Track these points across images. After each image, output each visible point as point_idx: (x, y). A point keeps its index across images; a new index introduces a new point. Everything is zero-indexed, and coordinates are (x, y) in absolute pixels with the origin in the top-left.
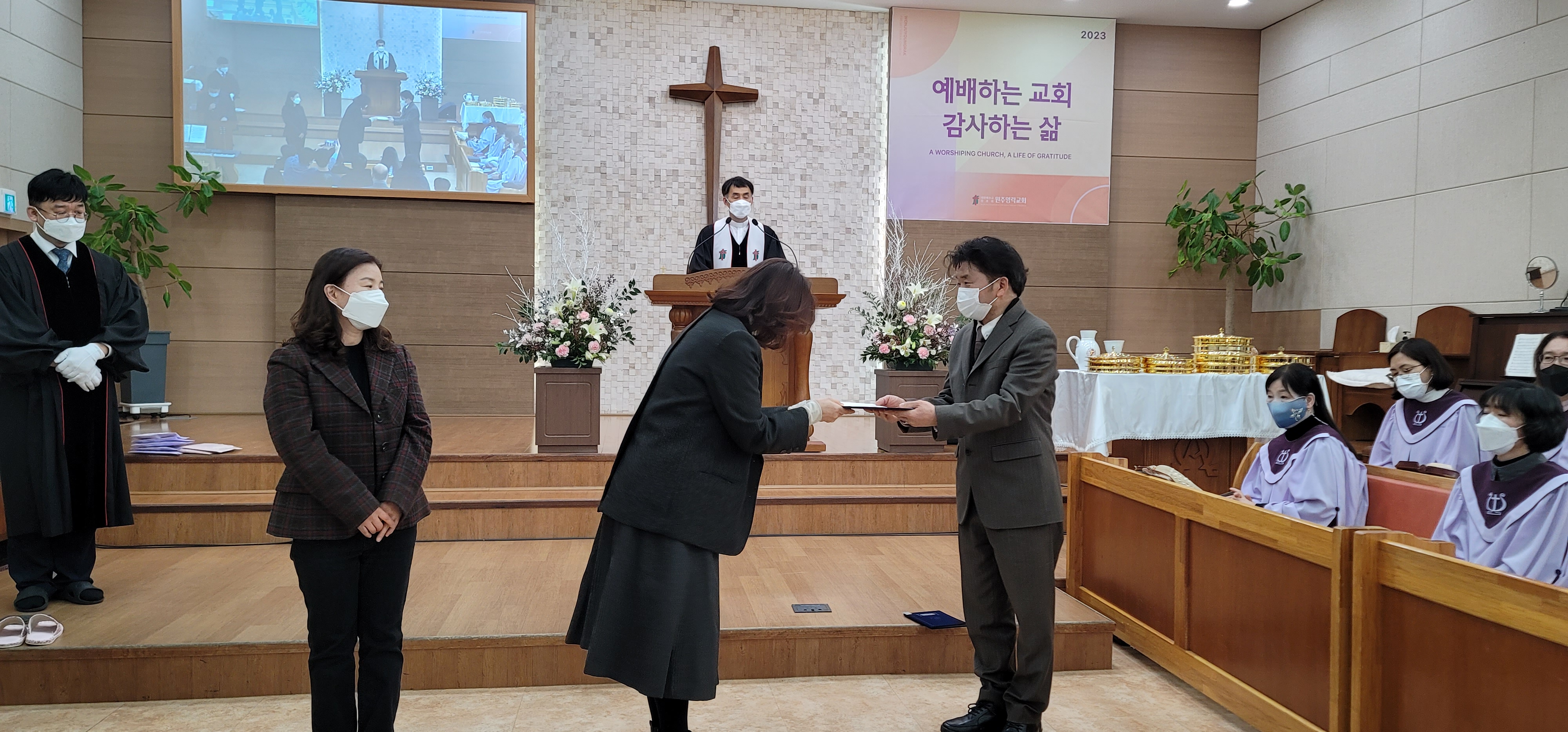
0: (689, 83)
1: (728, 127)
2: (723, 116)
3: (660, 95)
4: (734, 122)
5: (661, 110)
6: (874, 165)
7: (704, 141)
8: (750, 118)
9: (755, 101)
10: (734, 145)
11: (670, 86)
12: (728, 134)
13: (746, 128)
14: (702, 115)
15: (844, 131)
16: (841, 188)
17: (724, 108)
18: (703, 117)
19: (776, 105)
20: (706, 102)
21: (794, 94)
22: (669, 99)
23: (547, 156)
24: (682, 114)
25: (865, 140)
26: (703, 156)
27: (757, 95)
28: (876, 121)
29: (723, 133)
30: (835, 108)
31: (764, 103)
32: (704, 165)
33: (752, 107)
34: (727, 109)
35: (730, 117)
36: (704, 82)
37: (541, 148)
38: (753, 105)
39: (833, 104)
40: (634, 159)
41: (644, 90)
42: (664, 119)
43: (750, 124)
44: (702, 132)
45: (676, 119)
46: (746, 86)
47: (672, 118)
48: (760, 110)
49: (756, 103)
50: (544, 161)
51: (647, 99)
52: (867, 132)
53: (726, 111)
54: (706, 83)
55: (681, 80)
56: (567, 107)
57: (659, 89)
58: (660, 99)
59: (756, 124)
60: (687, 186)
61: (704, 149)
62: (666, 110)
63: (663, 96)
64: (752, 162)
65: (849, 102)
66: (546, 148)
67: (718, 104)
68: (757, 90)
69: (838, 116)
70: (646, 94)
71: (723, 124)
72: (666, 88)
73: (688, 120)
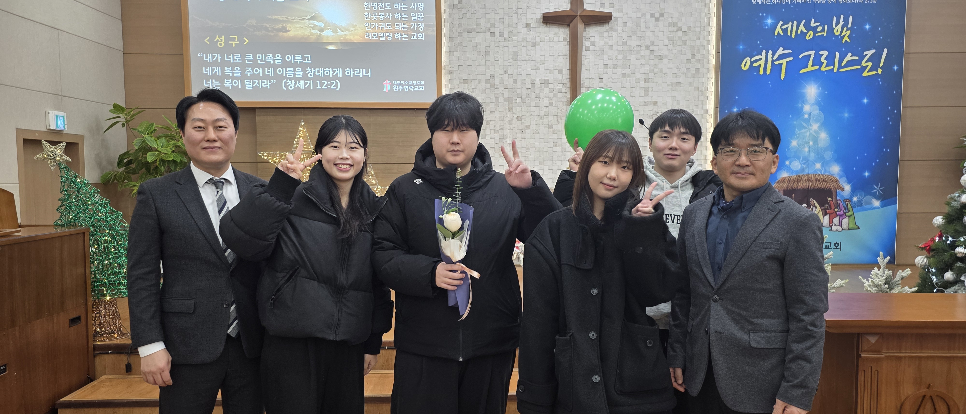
0: (557, 10)
1: (587, 44)
2: (584, 35)
3: (534, 20)
4: (592, 39)
5: (536, 33)
6: (703, 67)
7: (568, 55)
8: (605, 36)
9: (608, 22)
10: (592, 57)
11: (543, 13)
12: (588, 48)
13: (602, 43)
14: (567, 35)
15: (679, 43)
16: (677, 87)
17: (585, 28)
18: (568, 36)
19: (625, 24)
20: (571, 24)
21: (639, 15)
22: (542, 24)
23: (451, 73)
24: (551, 35)
25: (696, 48)
26: (568, 67)
27: (612, 16)
28: (705, 33)
29: (584, 48)
30: (673, 24)
31: (616, 23)
32: (569, 74)
33: (606, 27)
34: (586, 29)
35: (589, 35)
36: (569, 9)
37: (446, 67)
38: (607, 25)
39: (671, 21)
40: (515, 71)
41: (523, 18)
42: (538, 40)
43: (605, 40)
44: (567, 48)
45: (547, 39)
46: (602, 10)
47: (544, 39)
48: (612, 29)
49: (610, 23)
50: (448, 77)
51: (525, 25)
52: (698, 42)
53: (585, 31)
54: (571, 9)
55: (551, 9)
56: (465, 34)
57: (534, 17)
58: (535, 24)
59: (609, 40)
60: (556, 91)
61: (568, 62)
62: (540, 33)
63: (538, 21)
64: (606, 70)
65: (684, 19)
66: (449, 66)
67: (581, 26)
68: (611, 13)
69: (675, 31)
70: (524, 21)
71: (584, 42)
72: (539, 15)
73: (556, 39)
